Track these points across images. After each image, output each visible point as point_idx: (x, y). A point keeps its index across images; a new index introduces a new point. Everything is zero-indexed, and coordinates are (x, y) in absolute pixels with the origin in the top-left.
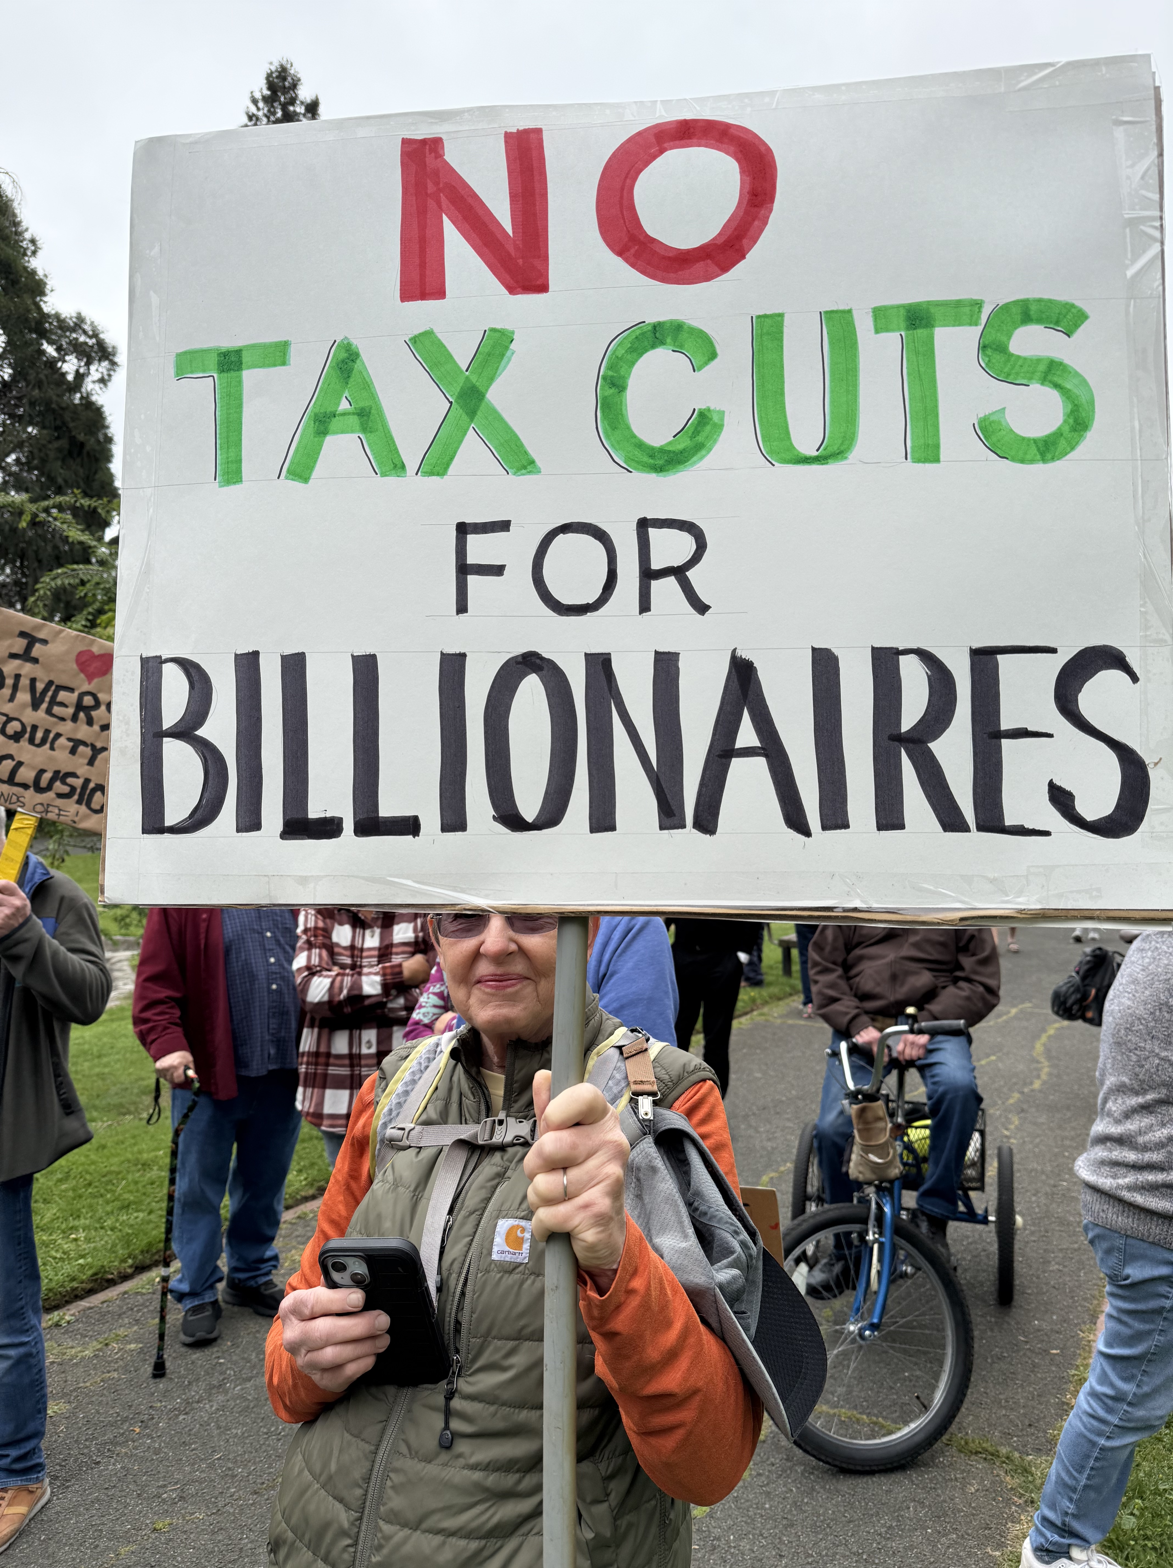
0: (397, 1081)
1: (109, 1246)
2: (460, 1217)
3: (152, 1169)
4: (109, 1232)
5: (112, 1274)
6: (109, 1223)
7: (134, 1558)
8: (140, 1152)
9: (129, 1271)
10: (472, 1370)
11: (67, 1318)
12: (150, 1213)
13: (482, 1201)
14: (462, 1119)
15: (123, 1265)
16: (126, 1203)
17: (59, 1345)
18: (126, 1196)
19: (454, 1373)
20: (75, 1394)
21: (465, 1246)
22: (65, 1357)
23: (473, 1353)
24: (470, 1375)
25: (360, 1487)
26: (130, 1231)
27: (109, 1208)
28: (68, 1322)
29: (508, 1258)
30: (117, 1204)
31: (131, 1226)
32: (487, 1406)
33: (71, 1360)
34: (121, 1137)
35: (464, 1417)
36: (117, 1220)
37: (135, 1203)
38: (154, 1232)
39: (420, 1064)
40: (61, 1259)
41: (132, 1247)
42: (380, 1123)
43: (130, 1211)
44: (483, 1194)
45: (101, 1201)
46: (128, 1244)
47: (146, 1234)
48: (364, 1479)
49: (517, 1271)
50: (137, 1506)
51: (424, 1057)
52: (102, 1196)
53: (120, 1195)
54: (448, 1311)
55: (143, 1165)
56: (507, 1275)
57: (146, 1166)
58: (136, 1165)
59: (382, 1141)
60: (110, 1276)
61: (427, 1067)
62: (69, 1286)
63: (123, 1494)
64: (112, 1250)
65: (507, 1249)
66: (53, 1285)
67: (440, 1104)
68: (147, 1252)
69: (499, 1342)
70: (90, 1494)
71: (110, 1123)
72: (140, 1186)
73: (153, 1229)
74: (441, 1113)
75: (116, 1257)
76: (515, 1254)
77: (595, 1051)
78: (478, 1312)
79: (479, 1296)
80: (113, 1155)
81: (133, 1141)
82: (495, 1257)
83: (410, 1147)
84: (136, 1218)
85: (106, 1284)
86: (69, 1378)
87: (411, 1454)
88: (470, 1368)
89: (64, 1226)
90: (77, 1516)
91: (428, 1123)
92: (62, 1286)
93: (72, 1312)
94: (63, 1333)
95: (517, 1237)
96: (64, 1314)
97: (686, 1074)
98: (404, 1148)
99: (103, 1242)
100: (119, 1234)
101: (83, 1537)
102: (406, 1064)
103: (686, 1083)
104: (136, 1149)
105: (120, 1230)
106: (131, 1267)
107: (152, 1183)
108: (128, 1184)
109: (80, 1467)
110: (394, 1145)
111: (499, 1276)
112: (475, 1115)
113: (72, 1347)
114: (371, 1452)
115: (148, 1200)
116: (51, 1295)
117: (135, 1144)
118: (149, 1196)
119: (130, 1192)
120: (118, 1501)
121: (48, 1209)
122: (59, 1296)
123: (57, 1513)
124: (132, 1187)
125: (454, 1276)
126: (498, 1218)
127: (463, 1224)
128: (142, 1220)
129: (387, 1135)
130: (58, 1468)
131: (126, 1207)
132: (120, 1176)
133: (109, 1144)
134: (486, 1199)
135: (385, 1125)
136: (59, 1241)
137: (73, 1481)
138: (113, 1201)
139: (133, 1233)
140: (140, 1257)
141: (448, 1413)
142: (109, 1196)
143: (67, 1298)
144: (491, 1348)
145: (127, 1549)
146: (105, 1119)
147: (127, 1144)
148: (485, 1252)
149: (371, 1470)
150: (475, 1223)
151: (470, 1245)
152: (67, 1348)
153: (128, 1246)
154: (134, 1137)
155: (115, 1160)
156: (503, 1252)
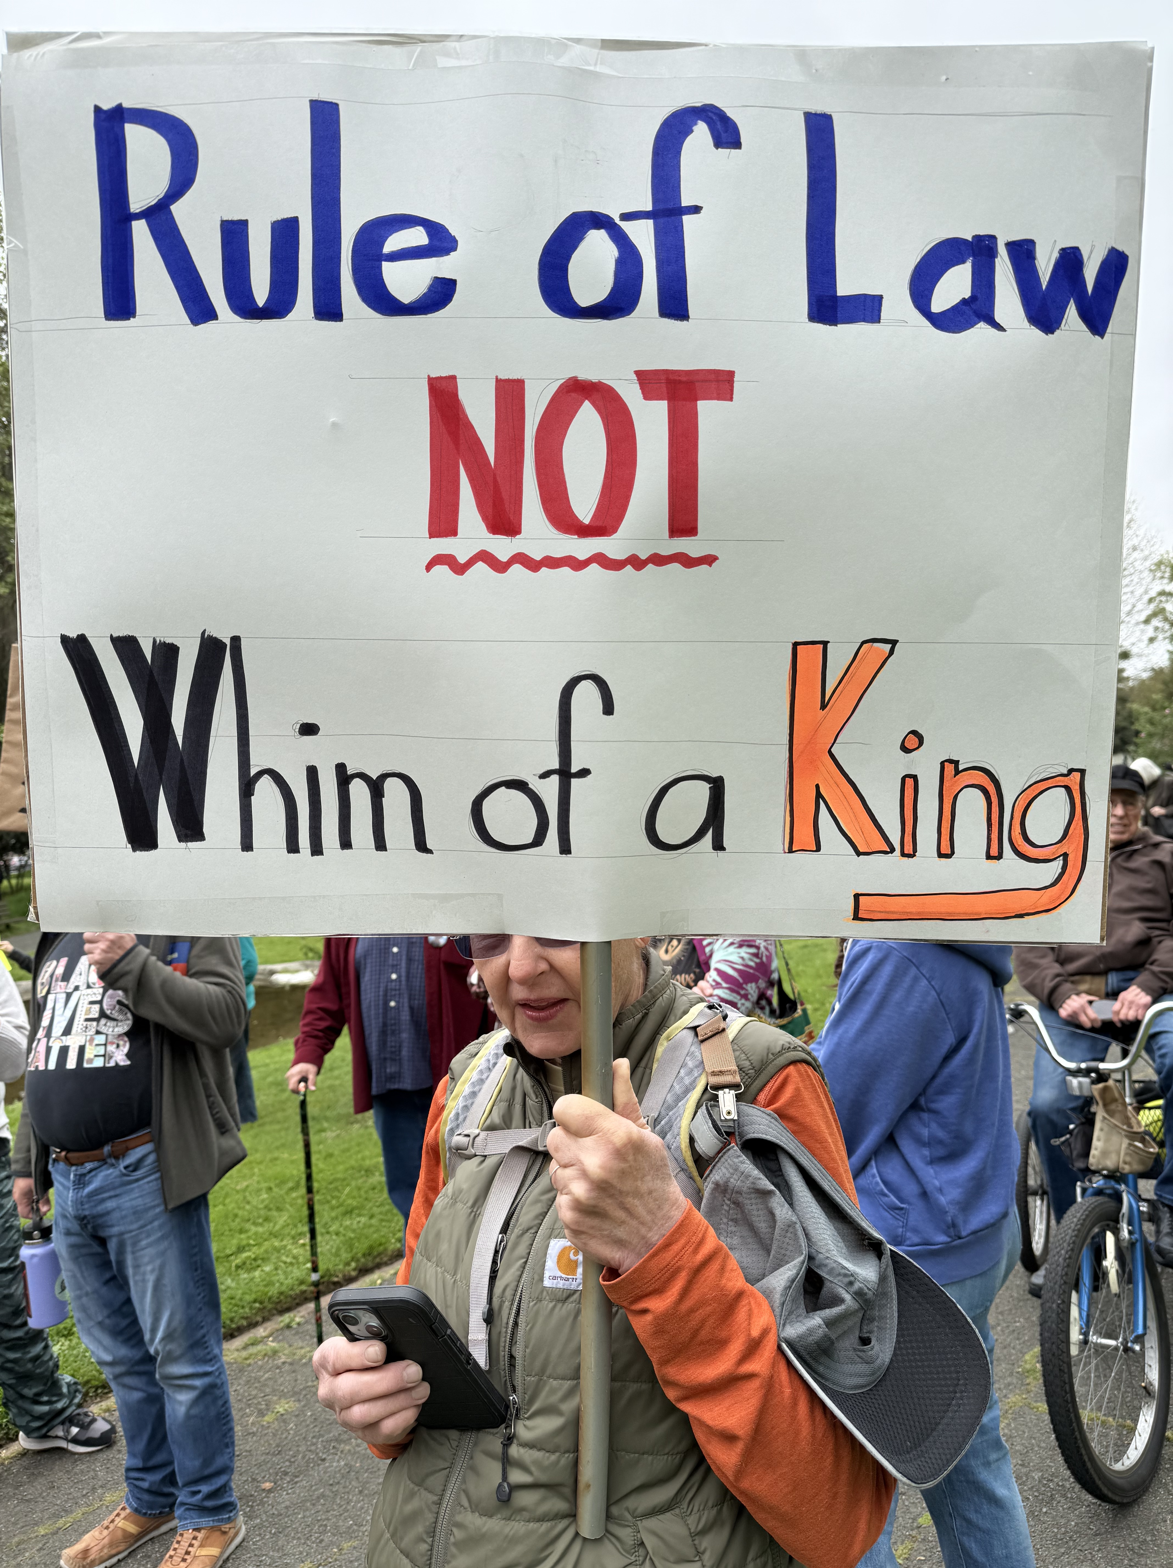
0: (464, 1083)
1: (334, 1250)
2: (513, 1237)
3: (373, 1175)
4: (334, 1237)
5: (337, 1276)
6: (333, 1228)
7: (356, 1554)
8: (363, 1159)
9: (354, 1274)
10: (529, 1414)
11: (298, 1319)
12: (372, 1217)
13: (537, 1217)
14: (525, 1123)
15: (347, 1268)
16: (349, 1209)
17: (290, 1346)
18: (349, 1201)
19: (511, 1415)
20: (304, 1393)
21: (518, 1270)
22: (296, 1357)
23: (529, 1393)
24: (528, 1418)
25: (425, 1542)
26: (352, 1235)
27: (333, 1214)
28: (299, 1324)
29: (561, 1284)
30: (341, 1210)
31: (354, 1231)
32: (547, 1454)
33: (301, 1360)
34: (346, 1146)
35: (522, 1466)
36: (341, 1225)
37: (356, 1208)
38: (375, 1236)
39: (489, 1061)
40: (291, 1264)
41: (355, 1251)
42: (447, 1129)
43: (354, 1216)
44: (538, 1209)
45: (326, 1207)
46: (351, 1247)
47: (367, 1238)
48: (428, 1533)
49: (571, 1299)
50: (359, 1502)
51: (492, 1053)
52: (328, 1202)
53: (344, 1201)
54: (502, 1344)
55: (366, 1171)
56: (560, 1305)
57: (369, 1172)
58: (360, 1171)
59: (450, 1148)
60: (336, 1279)
61: (495, 1064)
62: (298, 1289)
63: (347, 1490)
64: (337, 1254)
65: (559, 1274)
66: (284, 1288)
67: (504, 1105)
68: (369, 1255)
69: (555, 1382)
70: (315, 1490)
71: (338, 1132)
72: (362, 1192)
73: (374, 1232)
74: (503, 1116)
75: (340, 1260)
76: (568, 1280)
77: (665, 1035)
78: (531, 1346)
79: (531, 1328)
80: (339, 1163)
81: (357, 1149)
82: (547, 1283)
83: (476, 1156)
84: (359, 1222)
85: (332, 1287)
86: (299, 1377)
87: (471, 1508)
88: (528, 1410)
89: (293, 1232)
90: (304, 1511)
91: (492, 1128)
92: (292, 1289)
93: (302, 1314)
94: (295, 1335)
95: (570, 1260)
96: (295, 1316)
97: (771, 1056)
98: (469, 1157)
99: (328, 1247)
100: (342, 1238)
101: (310, 1531)
102: (475, 1061)
103: (771, 1069)
104: (360, 1156)
105: (344, 1235)
106: (354, 1270)
107: (374, 1189)
108: (351, 1191)
109: (308, 1462)
110: (461, 1153)
111: (551, 1305)
112: (538, 1117)
113: (302, 1348)
114: (434, 1503)
115: (370, 1205)
116: (282, 1297)
117: (359, 1152)
118: (370, 1201)
119: (354, 1198)
120: (341, 1498)
121: (280, 1216)
122: (289, 1299)
123: (287, 1507)
124: (355, 1193)
125: (507, 1304)
126: (550, 1237)
127: (516, 1245)
128: (364, 1224)
129: (453, 1144)
130: (287, 1463)
131: (349, 1212)
132: (345, 1183)
133: (336, 1153)
134: (541, 1214)
135: (452, 1131)
136: (289, 1247)
137: (302, 1476)
138: (338, 1207)
139: (355, 1237)
140: (363, 1260)
141: (506, 1462)
142: (334, 1202)
143: (297, 1301)
144: (547, 1388)
145: (349, 1544)
146: (334, 1128)
147: (352, 1151)
148: (536, 1277)
149: (436, 1523)
150: (530, 1242)
151: (524, 1268)
152: (296, 1349)
153: (351, 1251)
154: (359, 1144)
155: (341, 1167)
156: (554, 1278)
